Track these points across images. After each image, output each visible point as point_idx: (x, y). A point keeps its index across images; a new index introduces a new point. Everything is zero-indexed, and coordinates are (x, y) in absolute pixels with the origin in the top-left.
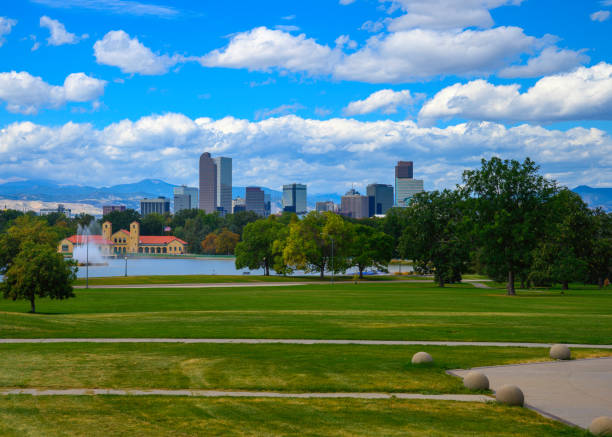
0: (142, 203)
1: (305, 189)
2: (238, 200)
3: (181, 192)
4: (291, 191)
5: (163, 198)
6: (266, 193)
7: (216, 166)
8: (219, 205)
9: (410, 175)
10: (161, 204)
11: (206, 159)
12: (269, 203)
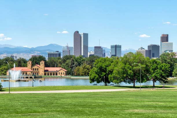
0: (49, 54)
1: (121, 47)
2: (91, 52)
3: (66, 49)
4: (114, 48)
5: (58, 51)
6: (103, 49)
7: (81, 37)
8: (82, 54)
9: (167, 41)
10: (57, 54)
11: (77, 34)
12: (105, 53)
